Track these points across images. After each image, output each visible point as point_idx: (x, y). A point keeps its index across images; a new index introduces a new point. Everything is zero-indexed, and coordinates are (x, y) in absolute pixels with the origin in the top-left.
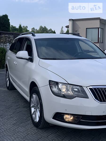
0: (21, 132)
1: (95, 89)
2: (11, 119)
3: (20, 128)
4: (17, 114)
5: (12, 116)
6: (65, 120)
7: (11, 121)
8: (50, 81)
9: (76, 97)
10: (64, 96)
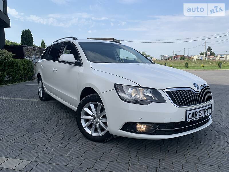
0: (75, 149)
1: (172, 92)
2: (56, 133)
3: (71, 143)
4: (61, 127)
5: (56, 130)
6: (137, 130)
7: (58, 136)
8: (115, 85)
9: (152, 102)
10: (137, 102)
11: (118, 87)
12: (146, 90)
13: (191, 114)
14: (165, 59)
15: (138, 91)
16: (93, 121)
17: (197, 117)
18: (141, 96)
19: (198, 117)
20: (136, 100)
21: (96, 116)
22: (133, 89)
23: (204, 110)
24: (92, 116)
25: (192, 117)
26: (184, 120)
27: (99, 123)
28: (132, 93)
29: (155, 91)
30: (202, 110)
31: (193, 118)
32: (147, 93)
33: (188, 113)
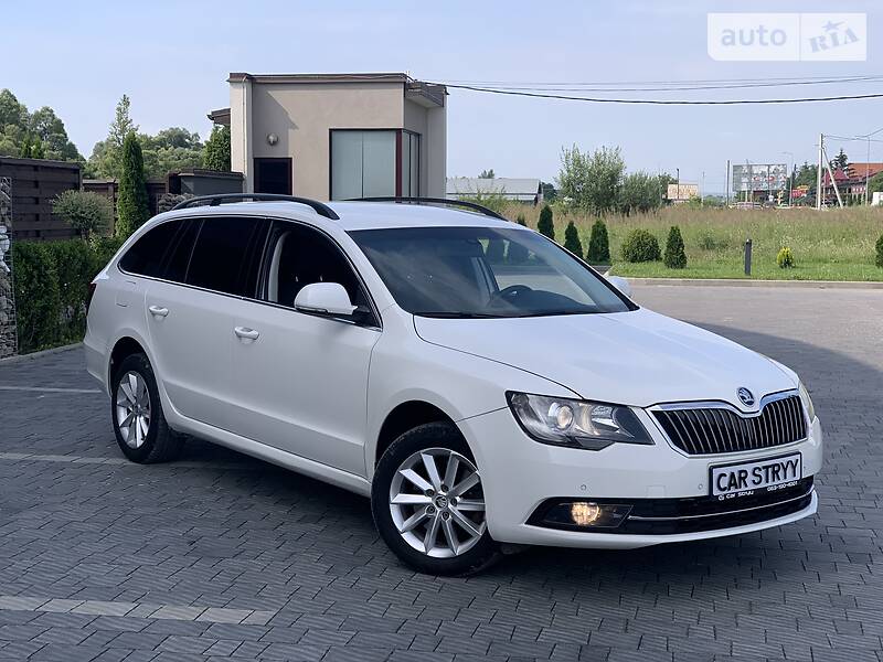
1: (671, 412)
6: (574, 522)
8: (509, 394)
9: (614, 441)
10: (572, 442)
11: (517, 402)
12: (598, 410)
13: (725, 475)
14: (761, 196)
15: (576, 413)
16: (432, 509)
17: (746, 486)
18: (584, 427)
19: (751, 487)
20: (570, 437)
21: (441, 492)
22: (561, 406)
23: (770, 466)
24: (430, 493)
25: (730, 485)
26: (704, 493)
27: (453, 515)
28: (561, 418)
29: (624, 413)
30: (764, 467)
31: (733, 490)
32: (601, 417)
33: (716, 473)
